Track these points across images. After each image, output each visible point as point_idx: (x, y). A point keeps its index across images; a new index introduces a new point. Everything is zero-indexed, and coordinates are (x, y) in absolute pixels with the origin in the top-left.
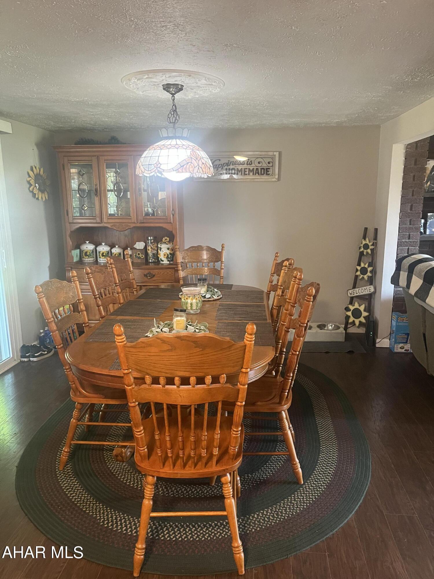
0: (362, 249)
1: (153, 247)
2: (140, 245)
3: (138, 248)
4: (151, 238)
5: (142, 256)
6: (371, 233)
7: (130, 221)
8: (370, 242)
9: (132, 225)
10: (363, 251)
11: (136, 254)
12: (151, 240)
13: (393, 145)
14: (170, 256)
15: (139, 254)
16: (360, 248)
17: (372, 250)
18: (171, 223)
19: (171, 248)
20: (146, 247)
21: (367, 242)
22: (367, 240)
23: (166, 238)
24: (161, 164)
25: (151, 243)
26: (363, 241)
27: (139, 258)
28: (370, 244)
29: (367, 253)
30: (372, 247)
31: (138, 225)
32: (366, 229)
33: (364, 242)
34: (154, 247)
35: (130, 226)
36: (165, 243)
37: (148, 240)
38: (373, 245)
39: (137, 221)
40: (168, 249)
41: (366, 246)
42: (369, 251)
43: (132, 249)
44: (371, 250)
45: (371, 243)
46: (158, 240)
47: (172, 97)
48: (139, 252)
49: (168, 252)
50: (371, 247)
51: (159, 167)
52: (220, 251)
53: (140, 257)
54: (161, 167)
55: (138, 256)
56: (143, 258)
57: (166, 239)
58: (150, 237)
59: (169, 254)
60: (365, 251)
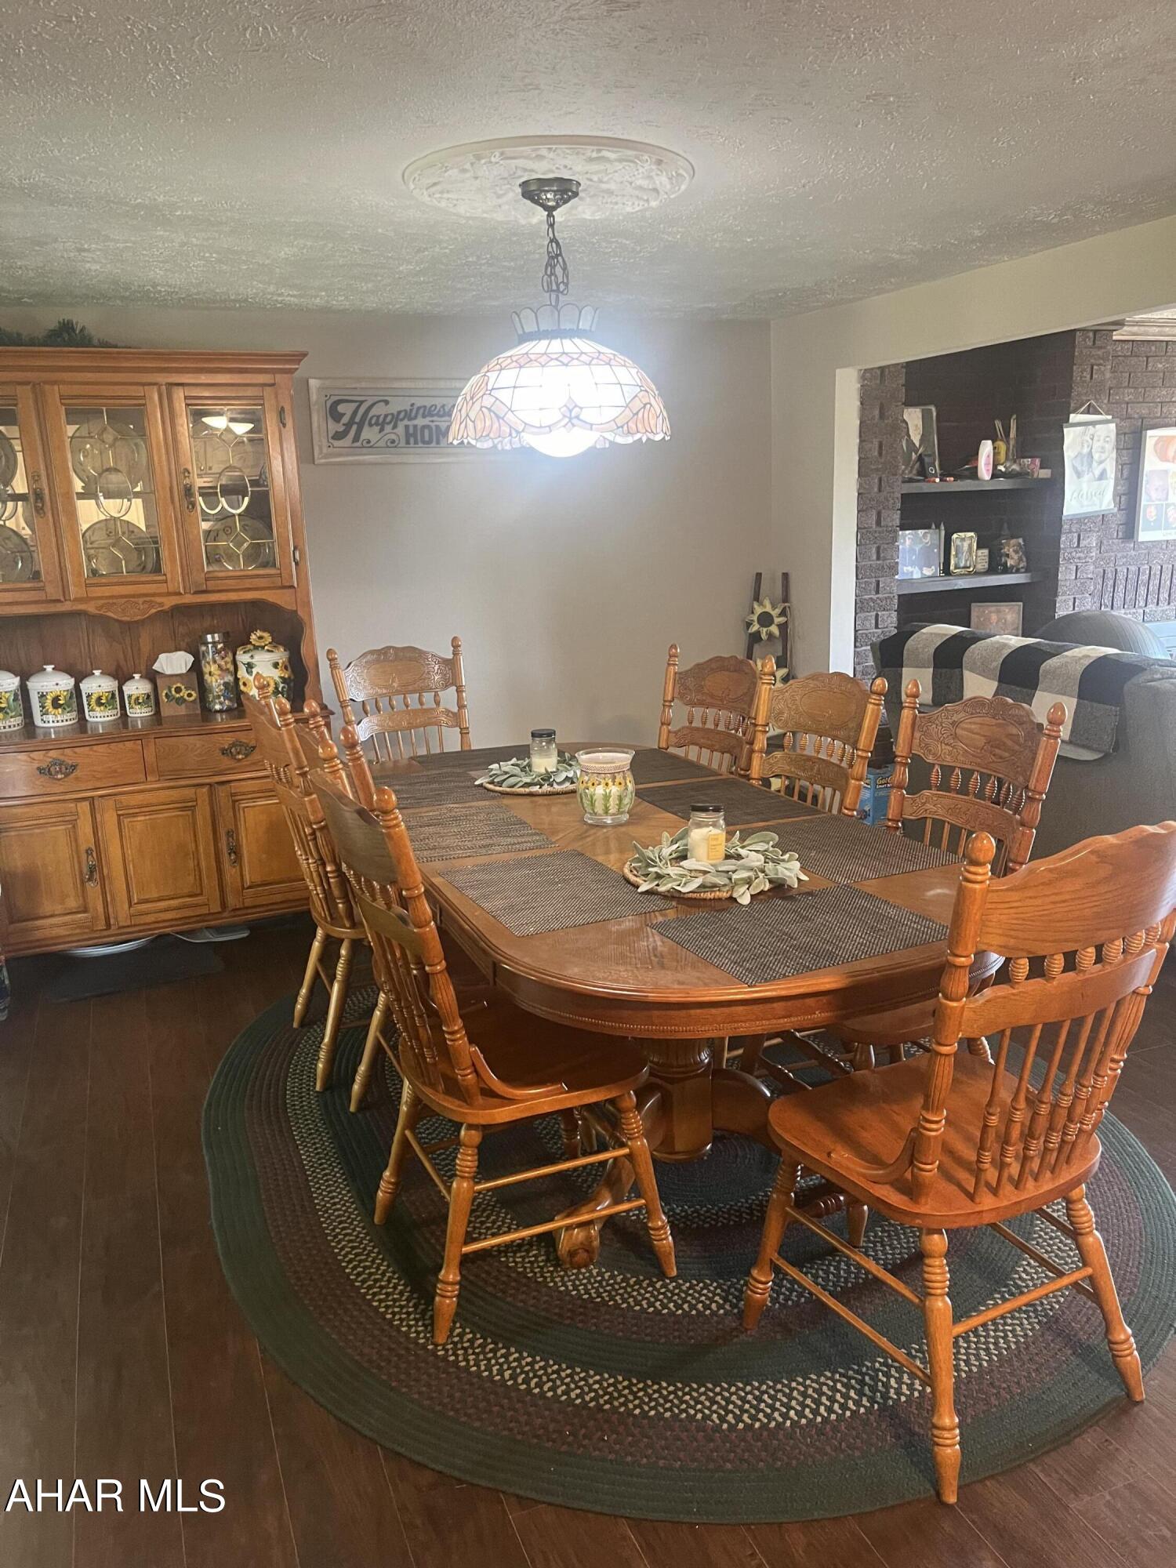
0: (755, 627)
1: (223, 663)
2: (173, 663)
3: (168, 672)
4: (213, 638)
5: (190, 695)
6: (771, 587)
7: (163, 588)
8: (774, 607)
9: (169, 602)
10: (758, 633)
11: (170, 691)
12: (214, 643)
13: (838, 371)
14: (282, 685)
15: (178, 690)
16: (749, 625)
17: (783, 627)
18: (292, 587)
19: (283, 662)
20: (196, 668)
21: (768, 609)
22: (767, 603)
23: (259, 633)
24: (581, 408)
25: (217, 652)
26: (756, 605)
27: (180, 701)
28: (775, 613)
29: (770, 635)
30: (782, 620)
31: (189, 599)
32: (759, 576)
33: (759, 610)
34: (226, 663)
35: (161, 604)
36: (263, 647)
37: (206, 644)
38: (783, 613)
39: (184, 588)
40: (276, 665)
41: (766, 619)
42: (774, 629)
43: (152, 677)
44: (779, 626)
45: (778, 611)
46: (236, 641)
47: (548, 215)
48: (179, 685)
49: (276, 675)
50: (778, 620)
51: (577, 417)
52: (450, 656)
53: (182, 697)
54: (581, 417)
55: (178, 696)
56: (194, 702)
57: (261, 638)
58: (213, 633)
59: (278, 679)
60: (765, 630)
